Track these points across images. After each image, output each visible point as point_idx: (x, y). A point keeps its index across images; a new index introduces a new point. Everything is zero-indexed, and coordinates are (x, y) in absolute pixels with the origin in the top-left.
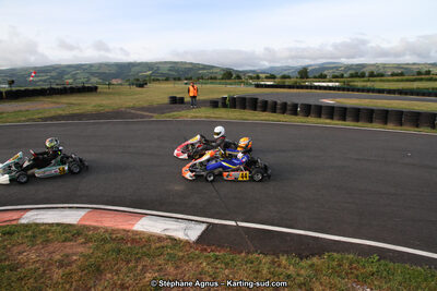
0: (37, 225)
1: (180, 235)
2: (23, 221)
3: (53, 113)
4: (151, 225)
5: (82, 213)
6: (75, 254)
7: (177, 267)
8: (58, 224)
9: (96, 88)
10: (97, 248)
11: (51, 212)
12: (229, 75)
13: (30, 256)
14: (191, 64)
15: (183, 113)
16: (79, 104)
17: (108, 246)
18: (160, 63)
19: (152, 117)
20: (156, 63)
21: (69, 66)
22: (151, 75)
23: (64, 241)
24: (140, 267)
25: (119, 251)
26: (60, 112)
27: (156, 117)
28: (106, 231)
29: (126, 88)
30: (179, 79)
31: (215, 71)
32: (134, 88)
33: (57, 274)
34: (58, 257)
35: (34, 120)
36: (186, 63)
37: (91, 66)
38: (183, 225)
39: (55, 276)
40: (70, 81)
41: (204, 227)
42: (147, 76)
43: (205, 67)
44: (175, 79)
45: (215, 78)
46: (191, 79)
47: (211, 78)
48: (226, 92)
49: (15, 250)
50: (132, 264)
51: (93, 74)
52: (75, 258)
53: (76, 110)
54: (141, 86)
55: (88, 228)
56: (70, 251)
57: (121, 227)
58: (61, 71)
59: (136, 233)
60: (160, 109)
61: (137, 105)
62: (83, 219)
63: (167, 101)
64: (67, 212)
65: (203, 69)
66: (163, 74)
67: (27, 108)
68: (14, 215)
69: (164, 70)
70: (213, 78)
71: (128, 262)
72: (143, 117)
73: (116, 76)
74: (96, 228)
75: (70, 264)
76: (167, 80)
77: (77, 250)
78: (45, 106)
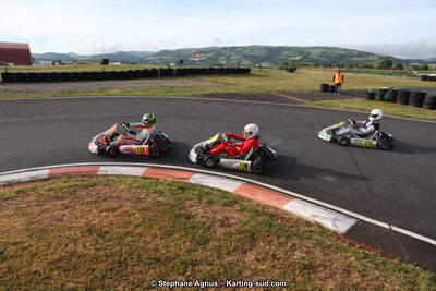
0: (202, 186)
1: (328, 224)
2: (191, 181)
3: (212, 91)
4: (300, 208)
5: (239, 184)
6: (234, 218)
7: (325, 254)
8: (218, 190)
9: (249, 70)
10: (252, 217)
11: (212, 178)
12: (388, 64)
13: (199, 211)
14: (345, 50)
15: (335, 102)
16: (234, 85)
17: (261, 219)
18: (312, 48)
19: (302, 103)
20: (307, 48)
21: (225, 48)
22: (300, 60)
23: (224, 205)
24: (289, 245)
25: (271, 225)
26: (218, 90)
27: (307, 103)
28: (258, 205)
29: (276, 72)
30: (330, 66)
31: (371, 58)
32: (284, 72)
33: (220, 231)
34: (220, 217)
35: (196, 95)
36: (338, 49)
37: (244, 48)
38: (333, 215)
39: (218, 232)
40: (224, 62)
41: (353, 222)
42: (296, 61)
43: (360, 54)
44: (325, 66)
45: (371, 67)
46: (343, 66)
47: (366, 67)
48: (384, 84)
49: (188, 203)
50: (282, 240)
51: (245, 57)
52: (233, 221)
53: (232, 90)
54: (292, 70)
55: (243, 199)
56: (229, 215)
57: (272, 204)
58: (217, 52)
59: (286, 213)
60: (311, 96)
61: (288, 89)
62: (238, 189)
63: (318, 88)
64: (226, 181)
65: (358, 56)
66: (312, 60)
67: (191, 84)
68: (185, 175)
69: (315, 55)
70: (368, 67)
71: (279, 237)
72: (293, 102)
73: (265, 59)
74: (249, 200)
75: (229, 226)
76: (317, 66)
77: (235, 215)
78: (205, 84)
